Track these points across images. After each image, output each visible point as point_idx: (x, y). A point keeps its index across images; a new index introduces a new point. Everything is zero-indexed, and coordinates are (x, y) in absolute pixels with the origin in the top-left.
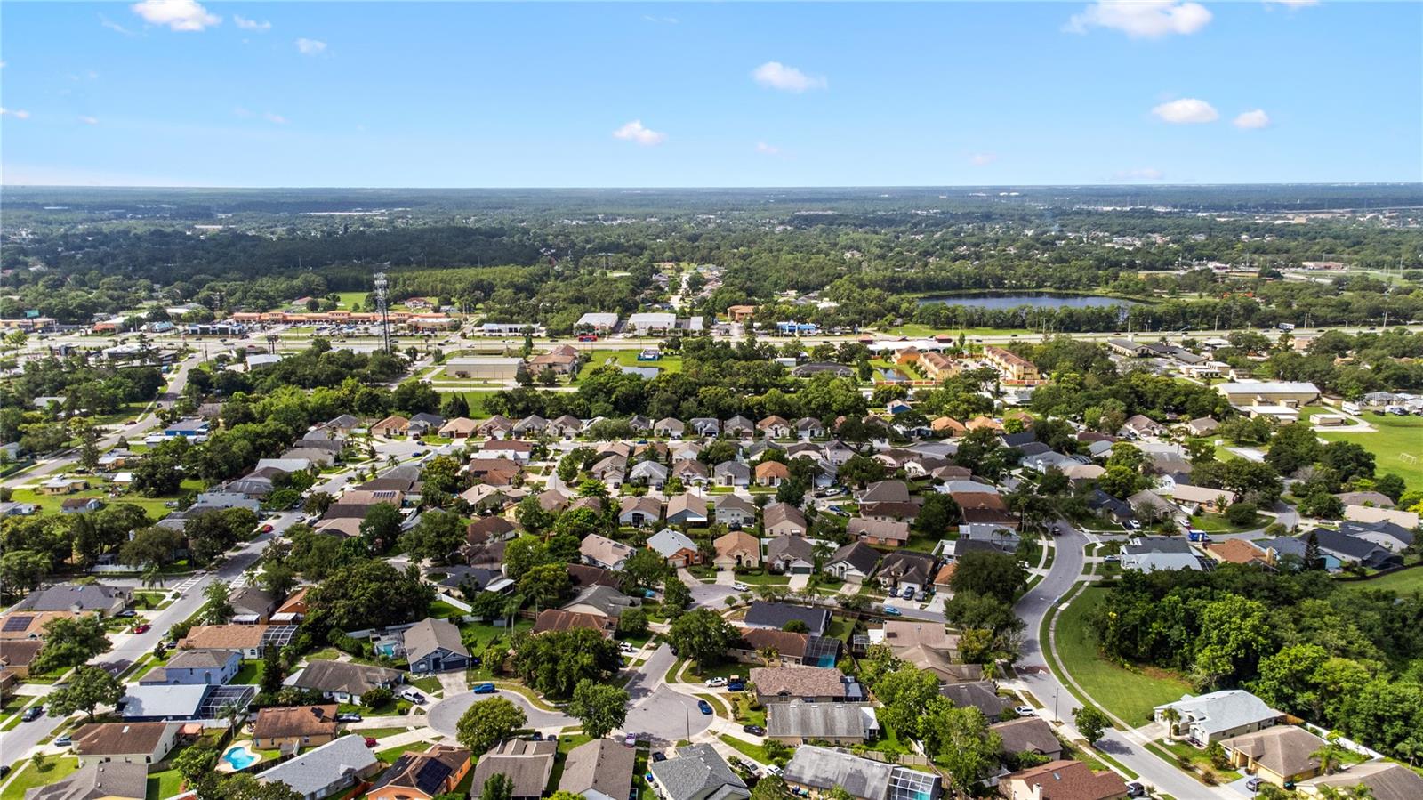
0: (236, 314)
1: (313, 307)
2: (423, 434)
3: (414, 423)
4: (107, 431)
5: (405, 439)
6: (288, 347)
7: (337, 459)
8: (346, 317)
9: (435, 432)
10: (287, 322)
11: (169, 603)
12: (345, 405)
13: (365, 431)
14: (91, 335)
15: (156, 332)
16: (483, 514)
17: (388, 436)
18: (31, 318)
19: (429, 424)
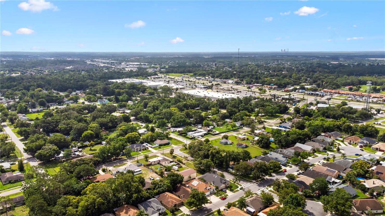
0: (324, 90)
1: (351, 89)
2: (364, 146)
3: (362, 141)
4: (265, 122)
5: (356, 146)
6: (334, 102)
7: (325, 149)
8: (360, 94)
9: (370, 146)
10: (339, 94)
11: (238, 191)
12: (339, 128)
13: (342, 139)
14: (284, 92)
15: (300, 92)
16: (372, 194)
17: (350, 144)
18: (272, 86)
19: (368, 143)
